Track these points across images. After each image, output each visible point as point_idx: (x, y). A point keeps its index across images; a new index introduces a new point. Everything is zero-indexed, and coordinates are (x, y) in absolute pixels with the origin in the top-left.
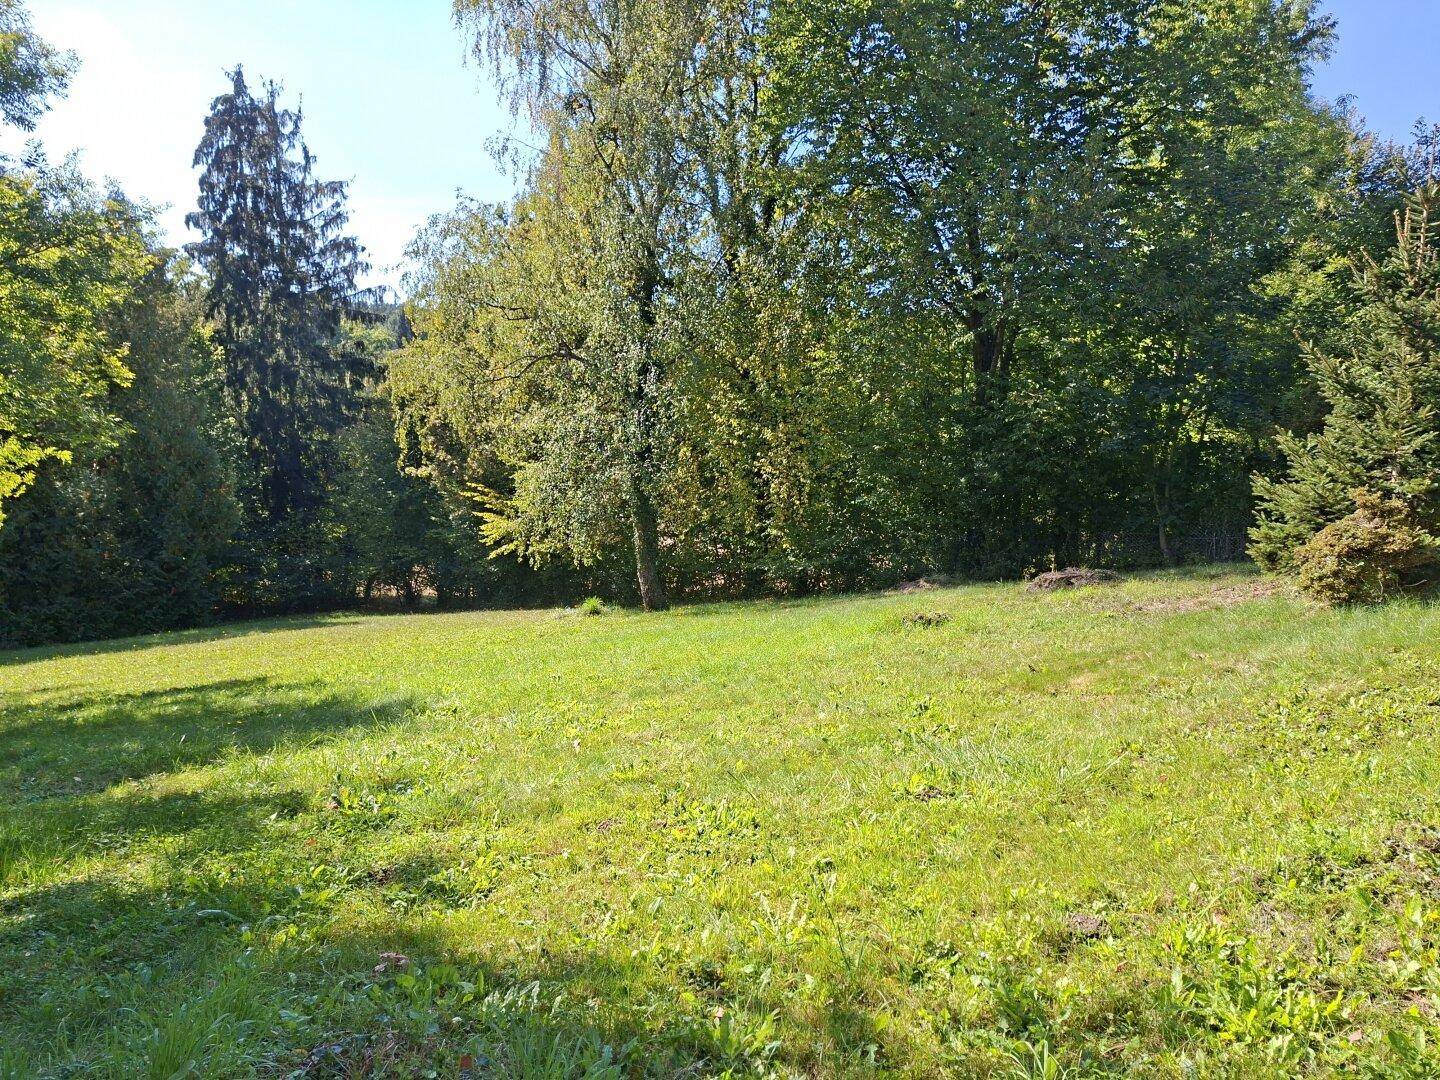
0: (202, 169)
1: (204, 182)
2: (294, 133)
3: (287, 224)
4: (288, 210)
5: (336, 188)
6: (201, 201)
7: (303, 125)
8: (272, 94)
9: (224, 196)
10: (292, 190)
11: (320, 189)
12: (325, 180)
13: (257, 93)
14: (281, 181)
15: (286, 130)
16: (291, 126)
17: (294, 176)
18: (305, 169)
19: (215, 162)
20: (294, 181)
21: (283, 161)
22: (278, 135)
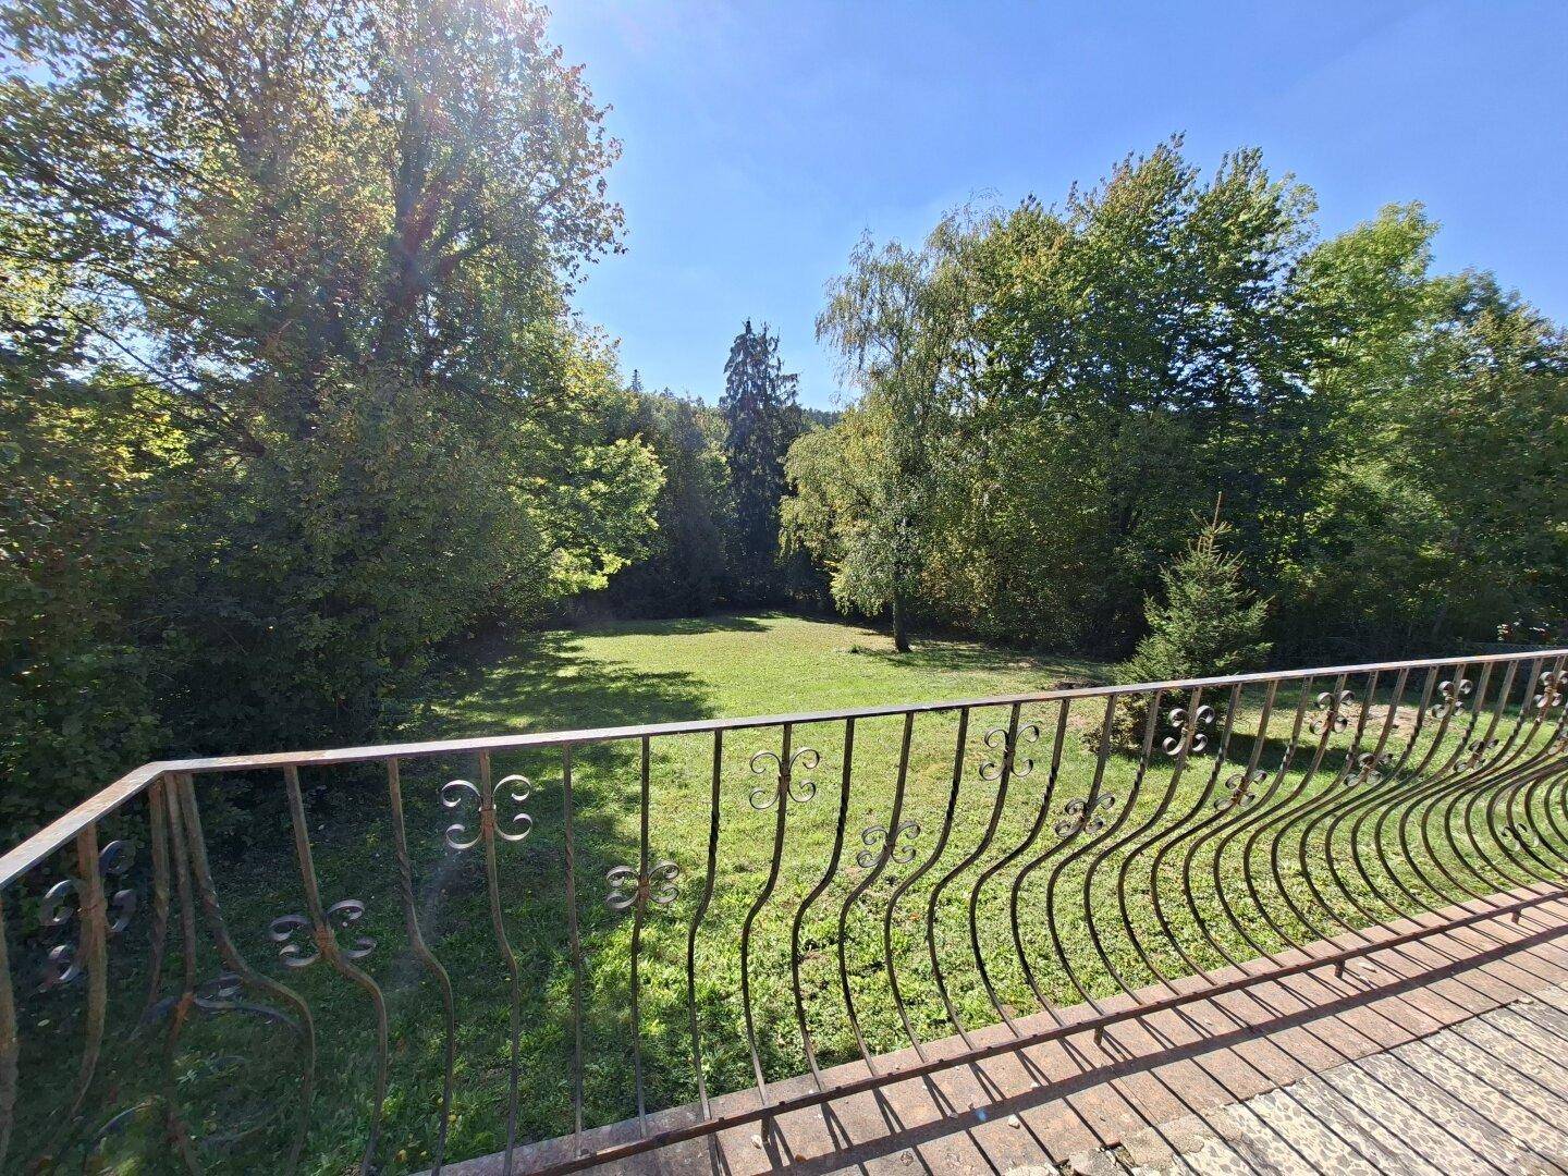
0: (728, 373)
1: (730, 380)
2: (775, 350)
3: (768, 398)
4: (769, 391)
5: (793, 377)
6: (727, 389)
7: (779, 344)
8: (766, 329)
9: (738, 387)
10: (771, 381)
11: (786, 378)
12: (788, 373)
13: (757, 330)
14: (766, 376)
15: (770, 349)
16: (773, 346)
17: (773, 373)
18: (779, 369)
19: (735, 369)
20: (773, 376)
21: (768, 366)
22: (765, 352)
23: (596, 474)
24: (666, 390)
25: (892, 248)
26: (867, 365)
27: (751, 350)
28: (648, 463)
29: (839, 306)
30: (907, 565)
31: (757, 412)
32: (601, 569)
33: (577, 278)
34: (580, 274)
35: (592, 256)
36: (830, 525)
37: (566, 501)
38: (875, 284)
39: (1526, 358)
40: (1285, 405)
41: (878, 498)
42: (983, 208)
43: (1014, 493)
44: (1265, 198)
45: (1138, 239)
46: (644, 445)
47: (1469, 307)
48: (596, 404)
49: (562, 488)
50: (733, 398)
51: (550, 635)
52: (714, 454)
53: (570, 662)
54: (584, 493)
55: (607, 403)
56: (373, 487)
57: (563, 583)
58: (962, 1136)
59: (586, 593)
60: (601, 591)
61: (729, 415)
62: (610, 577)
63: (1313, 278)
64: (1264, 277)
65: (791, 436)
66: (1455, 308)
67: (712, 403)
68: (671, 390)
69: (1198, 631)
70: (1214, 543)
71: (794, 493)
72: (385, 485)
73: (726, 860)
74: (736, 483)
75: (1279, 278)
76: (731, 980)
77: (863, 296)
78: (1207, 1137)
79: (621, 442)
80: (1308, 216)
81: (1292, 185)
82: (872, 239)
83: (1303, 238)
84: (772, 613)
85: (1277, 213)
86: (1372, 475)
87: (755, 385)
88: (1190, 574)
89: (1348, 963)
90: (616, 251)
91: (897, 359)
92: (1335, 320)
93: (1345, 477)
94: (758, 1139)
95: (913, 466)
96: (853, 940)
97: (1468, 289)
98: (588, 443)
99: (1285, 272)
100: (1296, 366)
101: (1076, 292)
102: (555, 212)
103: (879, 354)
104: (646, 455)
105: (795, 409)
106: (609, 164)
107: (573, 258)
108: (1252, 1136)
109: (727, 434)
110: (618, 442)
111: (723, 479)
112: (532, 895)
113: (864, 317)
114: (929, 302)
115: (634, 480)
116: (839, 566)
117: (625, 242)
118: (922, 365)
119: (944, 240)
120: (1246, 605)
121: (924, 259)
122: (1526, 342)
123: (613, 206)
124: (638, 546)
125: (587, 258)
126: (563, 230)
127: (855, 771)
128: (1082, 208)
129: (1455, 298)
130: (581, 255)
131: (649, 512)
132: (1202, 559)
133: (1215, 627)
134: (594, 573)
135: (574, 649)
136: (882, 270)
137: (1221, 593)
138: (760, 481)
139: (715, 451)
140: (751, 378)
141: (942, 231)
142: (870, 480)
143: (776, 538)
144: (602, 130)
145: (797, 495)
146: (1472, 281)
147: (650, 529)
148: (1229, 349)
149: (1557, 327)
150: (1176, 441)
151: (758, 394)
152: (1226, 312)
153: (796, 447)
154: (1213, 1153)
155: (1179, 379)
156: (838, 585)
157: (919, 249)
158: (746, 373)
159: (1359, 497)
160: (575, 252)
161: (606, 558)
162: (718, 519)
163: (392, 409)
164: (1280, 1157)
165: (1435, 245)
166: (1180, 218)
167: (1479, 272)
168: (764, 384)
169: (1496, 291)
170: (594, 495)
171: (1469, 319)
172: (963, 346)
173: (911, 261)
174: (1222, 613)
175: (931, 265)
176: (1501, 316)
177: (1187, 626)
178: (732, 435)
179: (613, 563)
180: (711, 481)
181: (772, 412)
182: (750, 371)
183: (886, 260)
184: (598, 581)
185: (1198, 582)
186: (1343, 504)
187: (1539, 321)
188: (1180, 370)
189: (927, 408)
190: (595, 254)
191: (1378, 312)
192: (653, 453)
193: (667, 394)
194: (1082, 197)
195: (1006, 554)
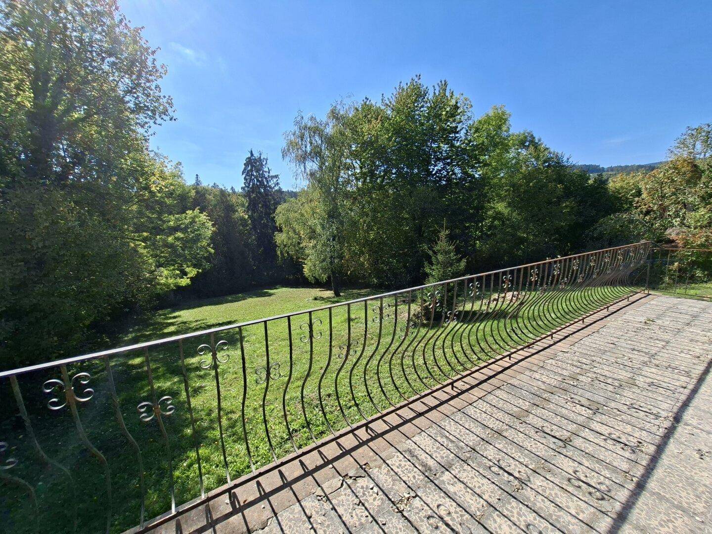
0: (244, 176)
1: (245, 179)
2: (266, 164)
3: (265, 187)
4: (265, 183)
5: (276, 176)
6: (245, 183)
7: (268, 161)
8: (260, 154)
9: (250, 182)
10: (266, 178)
11: (273, 177)
12: (274, 174)
13: (256, 155)
14: (263, 176)
15: (264, 163)
16: (265, 162)
17: (266, 175)
18: (269, 172)
19: (247, 173)
20: (266, 176)
21: (263, 171)
22: (262, 165)
23: (176, 229)
24: (215, 184)
25: (312, 118)
26: (308, 171)
27: (254, 165)
28: (205, 221)
29: (291, 144)
30: (334, 258)
31: (260, 193)
32: (186, 275)
33: (149, 133)
34: (151, 131)
35: (157, 122)
36: (299, 243)
37: (161, 243)
38: (307, 134)
39: (545, 162)
40: (470, 182)
41: (319, 229)
42: (348, 102)
43: (375, 223)
44: (453, 102)
45: (410, 117)
46: (201, 212)
47: (527, 144)
48: (172, 194)
49: (158, 237)
50: (248, 187)
51: (160, 312)
52: (241, 215)
53: (172, 324)
54: (170, 239)
55: (178, 193)
56: (32, 246)
57: (164, 285)
58: (310, 477)
59: (179, 288)
60: (187, 286)
61: (247, 195)
62: (192, 279)
63: (474, 133)
64: (457, 133)
65: (277, 203)
66: (522, 144)
67: (238, 190)
68: (217, 183)
69: (443, 273)
70: (445, 238)
71: (281, 230)
72: (40, 245)
73: (255, 403)
74: (254, 228)
75: (462, 134)
76: (258, 455)
77: (302, 140)
78: (396, 453)
79: (189, 212)
80: (470, 110)
81: (462, 98)
82: (303, 114)
83: (469, 118)
84: (277, 287)
85: (458, 108)
86: (501, 207)
87: (258, 181)
88: (439, 251)
89: (455, 384)
90: (171, 119)
91: (321, 168)
92: (483, 149)
93: (494, 208)
94: (228, 501)
95: (333, 215)
96: (313, 424)
97: (526, 137)
98: (170, 213)
99: (464, 131)
100: (473, 167)
101: (389, 139)
102: (133, 100)
103: (312, 165)
104: (203, 217)
105: (280, 191)
106: (161, 77)
107: (146, 123)
108: (411, 448)
109: (247, 204)
110: (187, 212)
111: (247, 226)
112: (154, 441)
113: (304, 149)
114: (330, 142)
115: (198, 230)
116: (306, 262)
117: (175, 116)
118: (331, 170)
119: (334, 115)
120: (459, 260)
121: (327, 124)
122: (543, 156)
123: (167, 97)
124: (204, 262)
125: (155, 123)
126: (139, 109)
127: (315, 352)
128: (387, 105)
129: (522, 140)
130: (152, 122)
131: (209, 245)
132: (442, 244)
133: (450, 271)
134: (183, 278)
135: (175, 317)
136: (309, 128)
137: (450, 257)
138: (265, 226)
139: (241, 213)
140: (256, 177)
141: (333, 112)
142: (314, 222)
143: (276, 252)
144: (154, 60)
145: (282, 231)
146: (527, 134)
147: (210, 253)
148: (449, 161)
149: (552, 150)
150: (433, 198)
151: (260, 185)
152: (446, 146)
153: (279, 208)
154: (398, 457)
155: (433, 173)
156: (306, 270)
157: (324, 119)
158: (253, 175)
159: (498, 216)
160: (148, 120)
161: (187, 270)
162: (247, 245)
163: (41, 204)
164: (419, 452)
165: (511, 121)
166: (426, 109)
167: (528, 131)
168: (262, 180)
169: (534, 138)
170: (177, 239)
171: (527, 147)
172: (348, 161)
173: (321, 125)
174: (451, 265)
175: (330, 127)
176: (536, 146)
177: (439, 271)
178: (249, 204)
179: (192, 272)
180: (241, 228)
181: (267, 193)
182: (255, 174)
183: (309, 124)
184: (184, 282)
185: (441, 254)
186: (494, 218)
187: (547, 149)
188: (434, 169)
189: (336, 189)
190: (159, 121)
191: (496, 145)
192: (207, 216)
193: (215, 186)
194: (387, 100)
195: (375, 249)
